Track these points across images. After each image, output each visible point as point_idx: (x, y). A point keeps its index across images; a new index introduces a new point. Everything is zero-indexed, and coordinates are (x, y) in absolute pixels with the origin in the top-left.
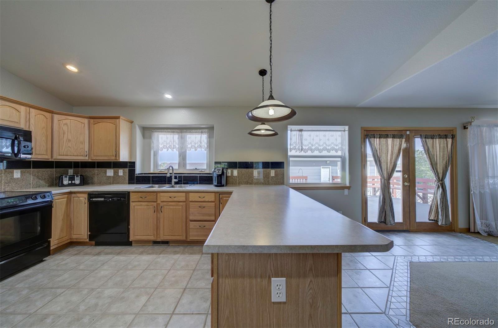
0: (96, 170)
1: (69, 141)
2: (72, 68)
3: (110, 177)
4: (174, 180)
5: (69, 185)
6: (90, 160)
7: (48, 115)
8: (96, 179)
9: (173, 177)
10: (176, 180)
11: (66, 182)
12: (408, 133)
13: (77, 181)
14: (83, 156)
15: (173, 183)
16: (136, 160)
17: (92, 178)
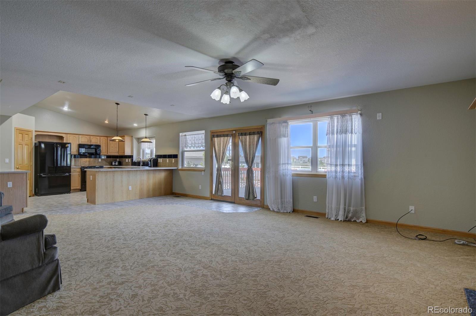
0: (124, 159)
1: (112, 147)
2: (107, 122)
3: (127, 162)
4: (141, 164)
5: (115, 165)
6: (119, 155)
7: (106, 138)
8: (124, 164)
9: (141, 162)
10: (142, 164)
11: (113, 164)
12: (234, 132)
13: (117, 164)
14: (116, 153)
15: (141, 165)
16: (133, 154)
17: (123, 163)
